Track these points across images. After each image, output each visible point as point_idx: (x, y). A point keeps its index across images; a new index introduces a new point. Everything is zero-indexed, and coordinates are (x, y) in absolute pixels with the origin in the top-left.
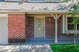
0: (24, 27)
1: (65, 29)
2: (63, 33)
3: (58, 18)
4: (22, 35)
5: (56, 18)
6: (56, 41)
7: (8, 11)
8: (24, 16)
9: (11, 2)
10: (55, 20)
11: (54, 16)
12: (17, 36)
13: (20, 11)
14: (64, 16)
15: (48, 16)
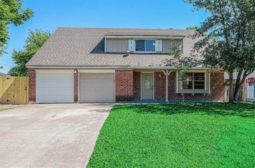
0: (132, 84)
1: (179, 88)
2: (177, 92)
3: (169, 74)
4: (130, 92)
5: (167, 74)
6: (167, 100)
7: (117, 67)
8: (132, 72)
9: (112, 53)
10: (165, 77)
11: (164, 72)
12: (124, 94)
13: (129, 67)
14: (177, 73)
15: (157, 71)
